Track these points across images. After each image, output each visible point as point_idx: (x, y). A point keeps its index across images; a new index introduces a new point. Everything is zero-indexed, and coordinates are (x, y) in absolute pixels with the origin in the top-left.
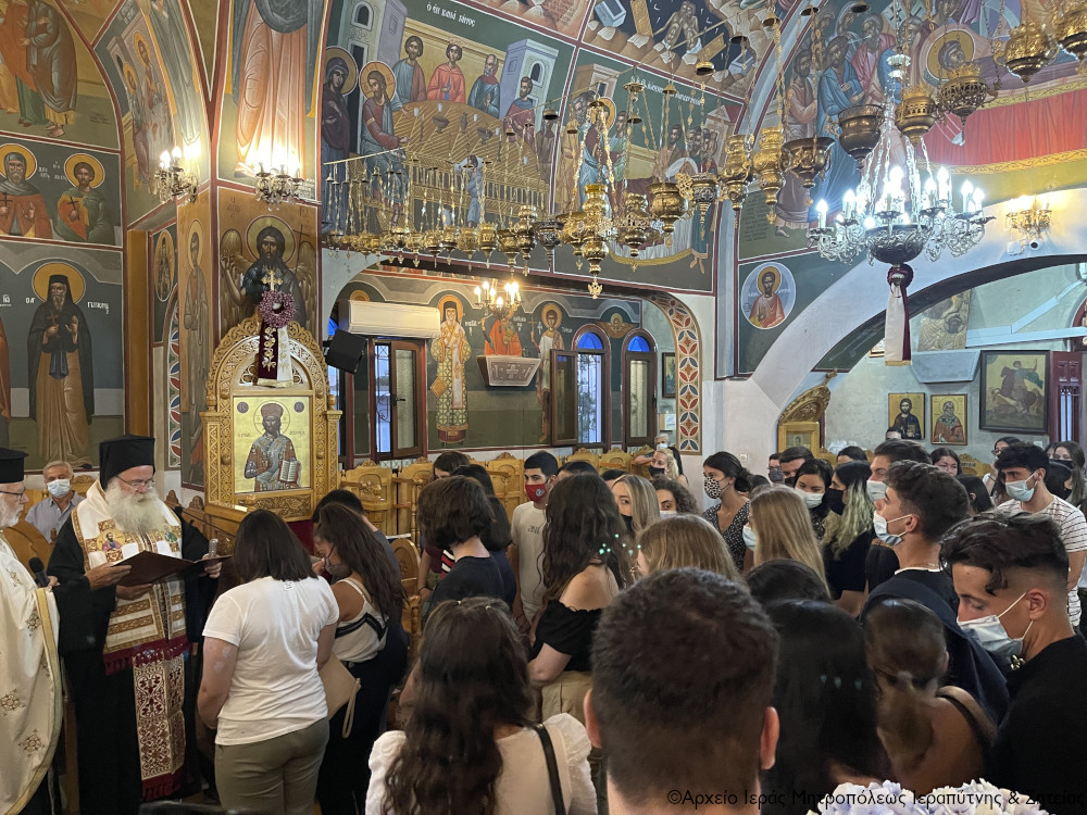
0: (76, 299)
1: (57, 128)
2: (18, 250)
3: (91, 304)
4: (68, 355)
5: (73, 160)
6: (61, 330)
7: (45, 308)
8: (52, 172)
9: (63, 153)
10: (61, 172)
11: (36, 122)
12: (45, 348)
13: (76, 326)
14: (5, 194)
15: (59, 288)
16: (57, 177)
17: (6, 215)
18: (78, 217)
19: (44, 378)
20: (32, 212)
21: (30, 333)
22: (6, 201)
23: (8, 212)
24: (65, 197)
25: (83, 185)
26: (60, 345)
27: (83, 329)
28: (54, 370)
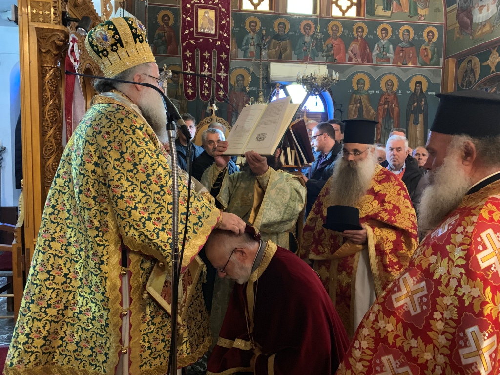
0: (424, 91)
1: (421, 17)
2: (405, 71)
3: (429, 93)
4: (420, 115)
5: (427, 30)
6: (418, 104)
7: (413, 94)
8: (419, 37)
9: (423, 27)
10: (422, 36)
11: (415, 15)
12: (412, 112)
13: (423, 103)
14: (402, 48)
15: (419, 87)
16: (421, 38)
17: (402, 57)
18: (427, 55)
19: (411, 125)
20: (411, 54)
21: (408, 106)
22: (402, 50)
23: (403, 54)
24: (423, 47)
25: (430, 40)
26: (417, 111)
27: (426, 104)
28: (415, 121)
